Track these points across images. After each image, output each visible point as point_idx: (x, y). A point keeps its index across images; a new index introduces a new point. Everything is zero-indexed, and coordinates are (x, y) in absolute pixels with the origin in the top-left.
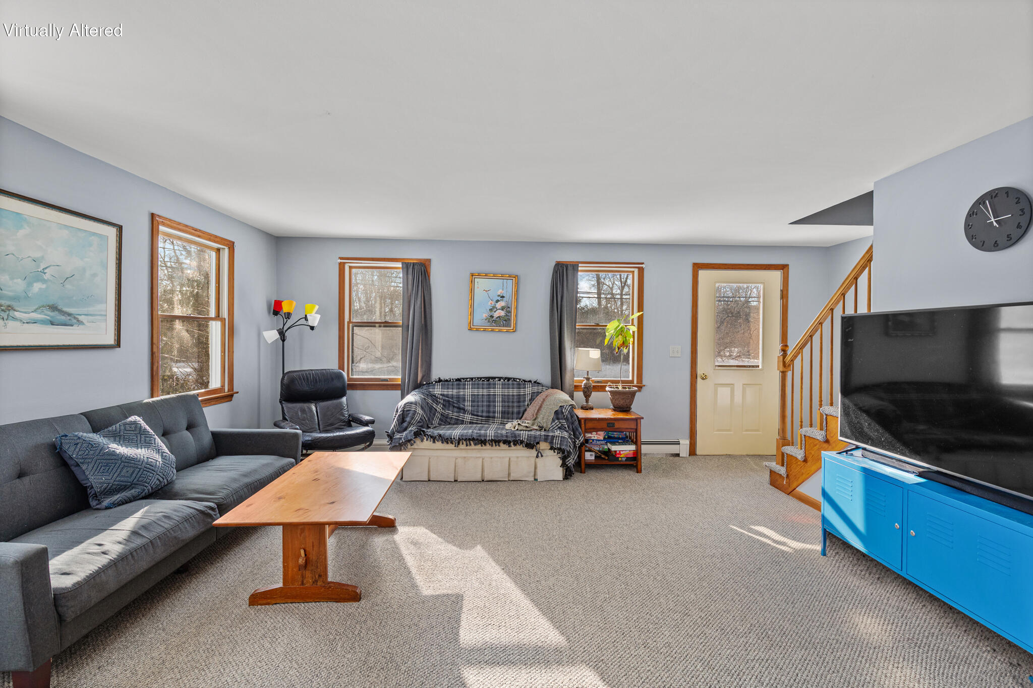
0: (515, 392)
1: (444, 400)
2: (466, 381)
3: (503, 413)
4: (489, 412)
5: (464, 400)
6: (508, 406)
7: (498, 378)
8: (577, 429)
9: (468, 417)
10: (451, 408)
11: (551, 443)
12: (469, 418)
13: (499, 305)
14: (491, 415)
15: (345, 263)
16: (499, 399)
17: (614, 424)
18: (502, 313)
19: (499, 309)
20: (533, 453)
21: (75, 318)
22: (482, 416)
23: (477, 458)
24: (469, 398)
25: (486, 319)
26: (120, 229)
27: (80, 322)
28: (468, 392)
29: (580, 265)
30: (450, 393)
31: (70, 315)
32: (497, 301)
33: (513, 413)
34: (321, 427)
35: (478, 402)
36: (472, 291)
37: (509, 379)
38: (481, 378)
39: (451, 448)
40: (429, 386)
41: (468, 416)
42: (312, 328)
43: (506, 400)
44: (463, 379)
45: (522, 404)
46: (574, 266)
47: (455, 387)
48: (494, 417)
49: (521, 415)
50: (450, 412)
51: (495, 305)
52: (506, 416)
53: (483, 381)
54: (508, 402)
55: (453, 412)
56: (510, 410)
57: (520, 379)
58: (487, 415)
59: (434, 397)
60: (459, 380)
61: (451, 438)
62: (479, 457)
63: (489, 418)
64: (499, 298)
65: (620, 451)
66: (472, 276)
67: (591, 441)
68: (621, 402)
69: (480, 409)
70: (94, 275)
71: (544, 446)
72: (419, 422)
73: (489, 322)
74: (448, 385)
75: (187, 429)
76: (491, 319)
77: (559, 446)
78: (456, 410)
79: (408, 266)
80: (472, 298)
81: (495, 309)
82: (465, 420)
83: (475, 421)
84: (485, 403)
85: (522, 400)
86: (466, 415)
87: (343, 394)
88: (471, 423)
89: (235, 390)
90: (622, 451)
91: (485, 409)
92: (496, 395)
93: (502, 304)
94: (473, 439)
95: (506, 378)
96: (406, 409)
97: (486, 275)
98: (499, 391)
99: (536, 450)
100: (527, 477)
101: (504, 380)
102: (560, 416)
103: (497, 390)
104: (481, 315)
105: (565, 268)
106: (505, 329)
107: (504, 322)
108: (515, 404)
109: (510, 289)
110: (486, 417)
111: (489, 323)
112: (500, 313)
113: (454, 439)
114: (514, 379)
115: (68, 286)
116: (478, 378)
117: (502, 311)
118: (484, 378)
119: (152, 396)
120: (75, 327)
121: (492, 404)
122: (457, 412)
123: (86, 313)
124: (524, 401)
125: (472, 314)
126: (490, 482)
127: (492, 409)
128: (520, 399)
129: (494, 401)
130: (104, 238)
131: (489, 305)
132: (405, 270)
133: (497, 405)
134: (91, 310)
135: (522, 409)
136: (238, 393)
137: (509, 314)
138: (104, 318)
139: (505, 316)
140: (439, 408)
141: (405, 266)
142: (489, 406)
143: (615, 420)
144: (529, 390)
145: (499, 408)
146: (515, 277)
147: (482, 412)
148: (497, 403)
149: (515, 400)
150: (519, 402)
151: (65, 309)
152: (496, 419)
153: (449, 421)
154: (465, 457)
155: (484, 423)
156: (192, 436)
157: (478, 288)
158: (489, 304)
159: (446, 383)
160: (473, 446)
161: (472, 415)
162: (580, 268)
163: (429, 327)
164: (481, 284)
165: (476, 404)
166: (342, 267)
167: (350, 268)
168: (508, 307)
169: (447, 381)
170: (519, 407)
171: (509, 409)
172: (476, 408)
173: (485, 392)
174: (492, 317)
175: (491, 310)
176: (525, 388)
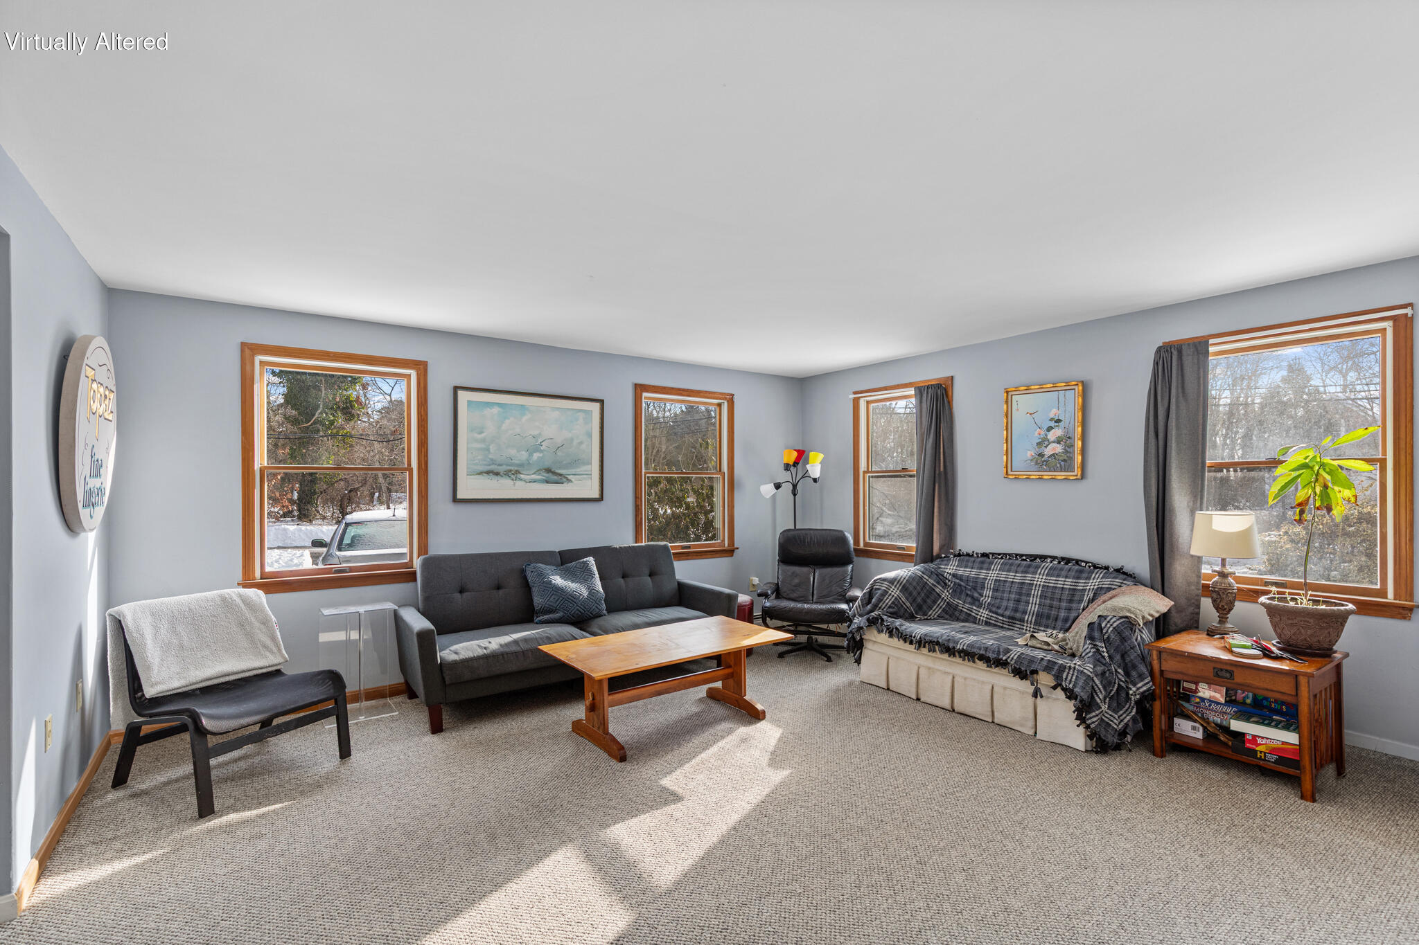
0: (1068, 583)
1: (955, 584)
2: (996, 558)
3: (1039, 615)
4: (1016, 610)
5: (983, 587)
6: (1051, 606)
7: (1050, 557)
8: (1134, 667)
9: (984, 614)
10: (963, 597)
11: (1058, 677)
12: (985, 616)
13: (1052, 436)
14: (1018, 615)
15: (859, 398)
16: (1036, 592)
17: (1231, 673)
18: (1059, 448)
19: (1054, 442)
20: (1026, 686)
21: (565, 477)
22: (1003, 616)
23: (945, 673)
24: (990, 584)
25: (1032, 460)
26: (602, 402)
27: (569, 481)
28: (993, 574)
29: (1211, 341)
30: (967, 574)
31: (561, 475)
32: (1050, 428)
33: (1056, 619)
34: (815, 597)
35: (1003, 592)
36: (1009, 415)
37: (1068, 561)
38: (1021, 556)
39: (910, 650)
40: (942, 561)
41: (984, 612)
42: (815, 480)
43: (1049, 595)
44: (993, 554)
45: (1074, 605)
46: (1200, 347)
47: (977, 565)
48: (1022, 620)
49: (1068, 625)
50: (960, 602)
51: (1046, 435)
52: (1044, 621)
53: (1024, 560)
54: (1052, 599)
55: (964, 602)
56: (1053, 613)
57: (1087, 563)
58: (1012, 614)
59: (941, 579)
60: (985, 555)
61: (911, 636)
62: (949, 673)
63: (1014, 620)
64: (1052, 424)
65: (1254, 737)
66: (1007, 392)
67: (1198, 700)
68: (1306, 635)
69: (1004, 604)
70: (581, 443)
71: (1045, 679)
72: (890, 607)
73: (1037, 464)
74: (968, 561)
75: (650, 576)
76: (1042, 462)
77: (1071, 686)
78: (969, 599)
79: (921, 390)
80: (1009, 427)
81: (1046, 443)
82: (979, 617)
83: (993, 622)
84: (1013, 596)
85: (1076, 598)
86: (981, 611)
87: (850, 561)
88: (987, 624)
89: (736, 546)
90: (1263, 738)
91: (1011, 604)
92: (1033, 584)
93: (1057, 432)
94: (938, 643)
95: (1063, 559)
96: (875, 587)
97: (1028, 389)
98: (1040, 579)
99: (1032, 684)
100: (1022, 725)
101: (1059, 563)
102: (1096, 634)
103: (1037, 576)
104: (1024, 453)
105: (1175, 353)
106: (1060, 475)
107: (1062, 463)
108: (1064, 604)
109: (1070, 407)
110: (1010, 618)
111: (1037, 466)
112: (1054, 449)
113: (914, 637)
114: (1077, 562)
115: (559, 453)
116: (1017, 555)
117: (1058, 445)
118: (1026, 555)
119: (636, 543)
120: (565, 484)
121: (1024, 598)
122: (970, 603)
123: (574, 473)
124: (1080, 601)
125: (1009, 452)
126: (962, 716)
127: (1021, 607)
128: (1074, 596)
129: (1028, 595)
130: (588, 413)
131: (1036, 435)
132: (918, 397)
133: (1031, 602)
134: (578, 470)
135: (1073, 615)
136: (738, 548)
137: (1071, 450)
138: (590, 476)
139: (1063, 453)
140: (946, 594)
141: (917, 391)
142: (1019, 601)
143: (1236, 665)
144: (1094, 582)
145: (1033, 607)
146: (1077, 385)
147: (1006, 609)
148: (1031, 599)
149: (1064, 597)
150: (1071, 601)
151: (557, 471)
152: (1025, 624)
153: (958, 615)
154: (929, 668)
155: (1007, 627)
156: (653, 582)
157: (1018, 410)
158: (1036, 433)
159: (967, 558)
160: (938, 654)
161: (990, 611)
162: (1211, 349)
163: (949, 476)
164: (1022, 403)
165: (999, 594)
166: (856, 402)
167: (868, 402)
168: (1069, 438)
169: (968, 555)
170: (1070, 609)
171: (1051, 610)
172: (998, 601)
173: (1018, 577)
174: (1041, 455)
175: (1039, 444)
176: (1088, 578)
